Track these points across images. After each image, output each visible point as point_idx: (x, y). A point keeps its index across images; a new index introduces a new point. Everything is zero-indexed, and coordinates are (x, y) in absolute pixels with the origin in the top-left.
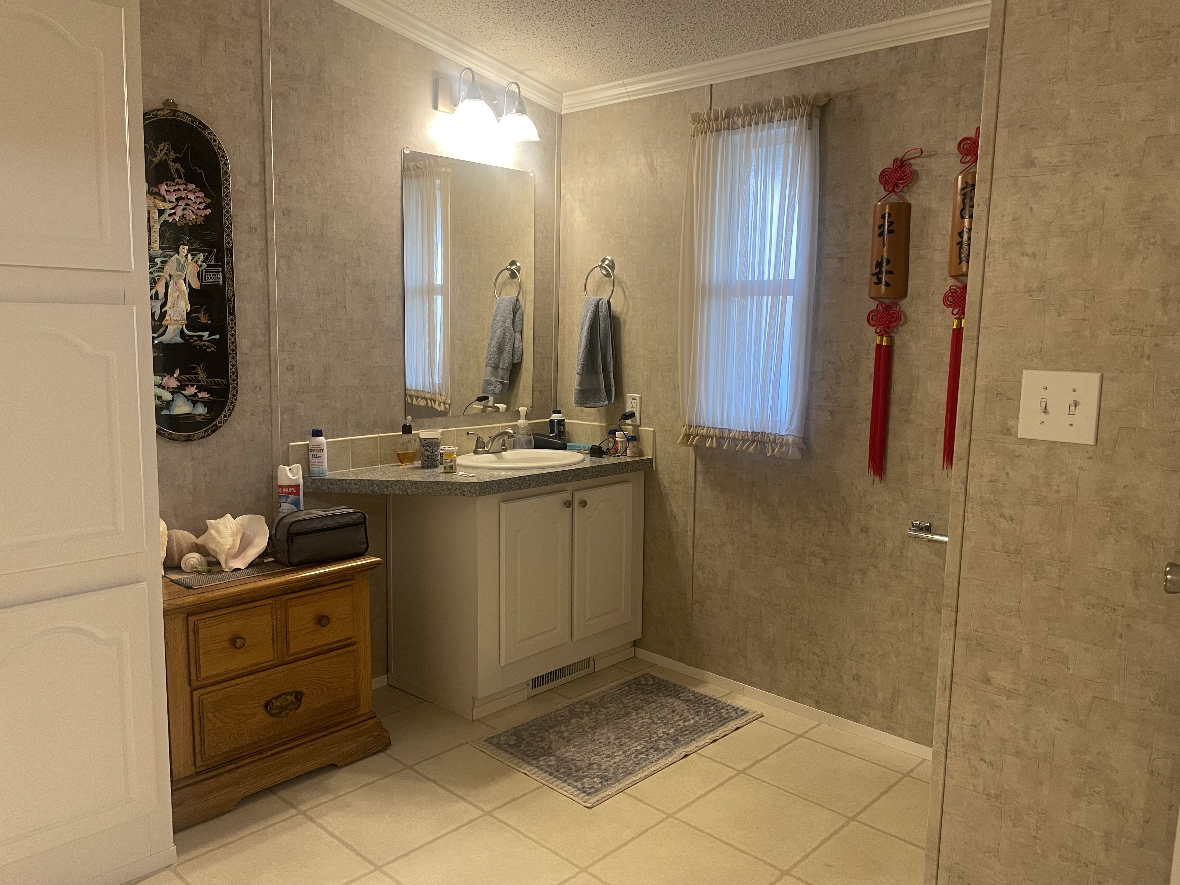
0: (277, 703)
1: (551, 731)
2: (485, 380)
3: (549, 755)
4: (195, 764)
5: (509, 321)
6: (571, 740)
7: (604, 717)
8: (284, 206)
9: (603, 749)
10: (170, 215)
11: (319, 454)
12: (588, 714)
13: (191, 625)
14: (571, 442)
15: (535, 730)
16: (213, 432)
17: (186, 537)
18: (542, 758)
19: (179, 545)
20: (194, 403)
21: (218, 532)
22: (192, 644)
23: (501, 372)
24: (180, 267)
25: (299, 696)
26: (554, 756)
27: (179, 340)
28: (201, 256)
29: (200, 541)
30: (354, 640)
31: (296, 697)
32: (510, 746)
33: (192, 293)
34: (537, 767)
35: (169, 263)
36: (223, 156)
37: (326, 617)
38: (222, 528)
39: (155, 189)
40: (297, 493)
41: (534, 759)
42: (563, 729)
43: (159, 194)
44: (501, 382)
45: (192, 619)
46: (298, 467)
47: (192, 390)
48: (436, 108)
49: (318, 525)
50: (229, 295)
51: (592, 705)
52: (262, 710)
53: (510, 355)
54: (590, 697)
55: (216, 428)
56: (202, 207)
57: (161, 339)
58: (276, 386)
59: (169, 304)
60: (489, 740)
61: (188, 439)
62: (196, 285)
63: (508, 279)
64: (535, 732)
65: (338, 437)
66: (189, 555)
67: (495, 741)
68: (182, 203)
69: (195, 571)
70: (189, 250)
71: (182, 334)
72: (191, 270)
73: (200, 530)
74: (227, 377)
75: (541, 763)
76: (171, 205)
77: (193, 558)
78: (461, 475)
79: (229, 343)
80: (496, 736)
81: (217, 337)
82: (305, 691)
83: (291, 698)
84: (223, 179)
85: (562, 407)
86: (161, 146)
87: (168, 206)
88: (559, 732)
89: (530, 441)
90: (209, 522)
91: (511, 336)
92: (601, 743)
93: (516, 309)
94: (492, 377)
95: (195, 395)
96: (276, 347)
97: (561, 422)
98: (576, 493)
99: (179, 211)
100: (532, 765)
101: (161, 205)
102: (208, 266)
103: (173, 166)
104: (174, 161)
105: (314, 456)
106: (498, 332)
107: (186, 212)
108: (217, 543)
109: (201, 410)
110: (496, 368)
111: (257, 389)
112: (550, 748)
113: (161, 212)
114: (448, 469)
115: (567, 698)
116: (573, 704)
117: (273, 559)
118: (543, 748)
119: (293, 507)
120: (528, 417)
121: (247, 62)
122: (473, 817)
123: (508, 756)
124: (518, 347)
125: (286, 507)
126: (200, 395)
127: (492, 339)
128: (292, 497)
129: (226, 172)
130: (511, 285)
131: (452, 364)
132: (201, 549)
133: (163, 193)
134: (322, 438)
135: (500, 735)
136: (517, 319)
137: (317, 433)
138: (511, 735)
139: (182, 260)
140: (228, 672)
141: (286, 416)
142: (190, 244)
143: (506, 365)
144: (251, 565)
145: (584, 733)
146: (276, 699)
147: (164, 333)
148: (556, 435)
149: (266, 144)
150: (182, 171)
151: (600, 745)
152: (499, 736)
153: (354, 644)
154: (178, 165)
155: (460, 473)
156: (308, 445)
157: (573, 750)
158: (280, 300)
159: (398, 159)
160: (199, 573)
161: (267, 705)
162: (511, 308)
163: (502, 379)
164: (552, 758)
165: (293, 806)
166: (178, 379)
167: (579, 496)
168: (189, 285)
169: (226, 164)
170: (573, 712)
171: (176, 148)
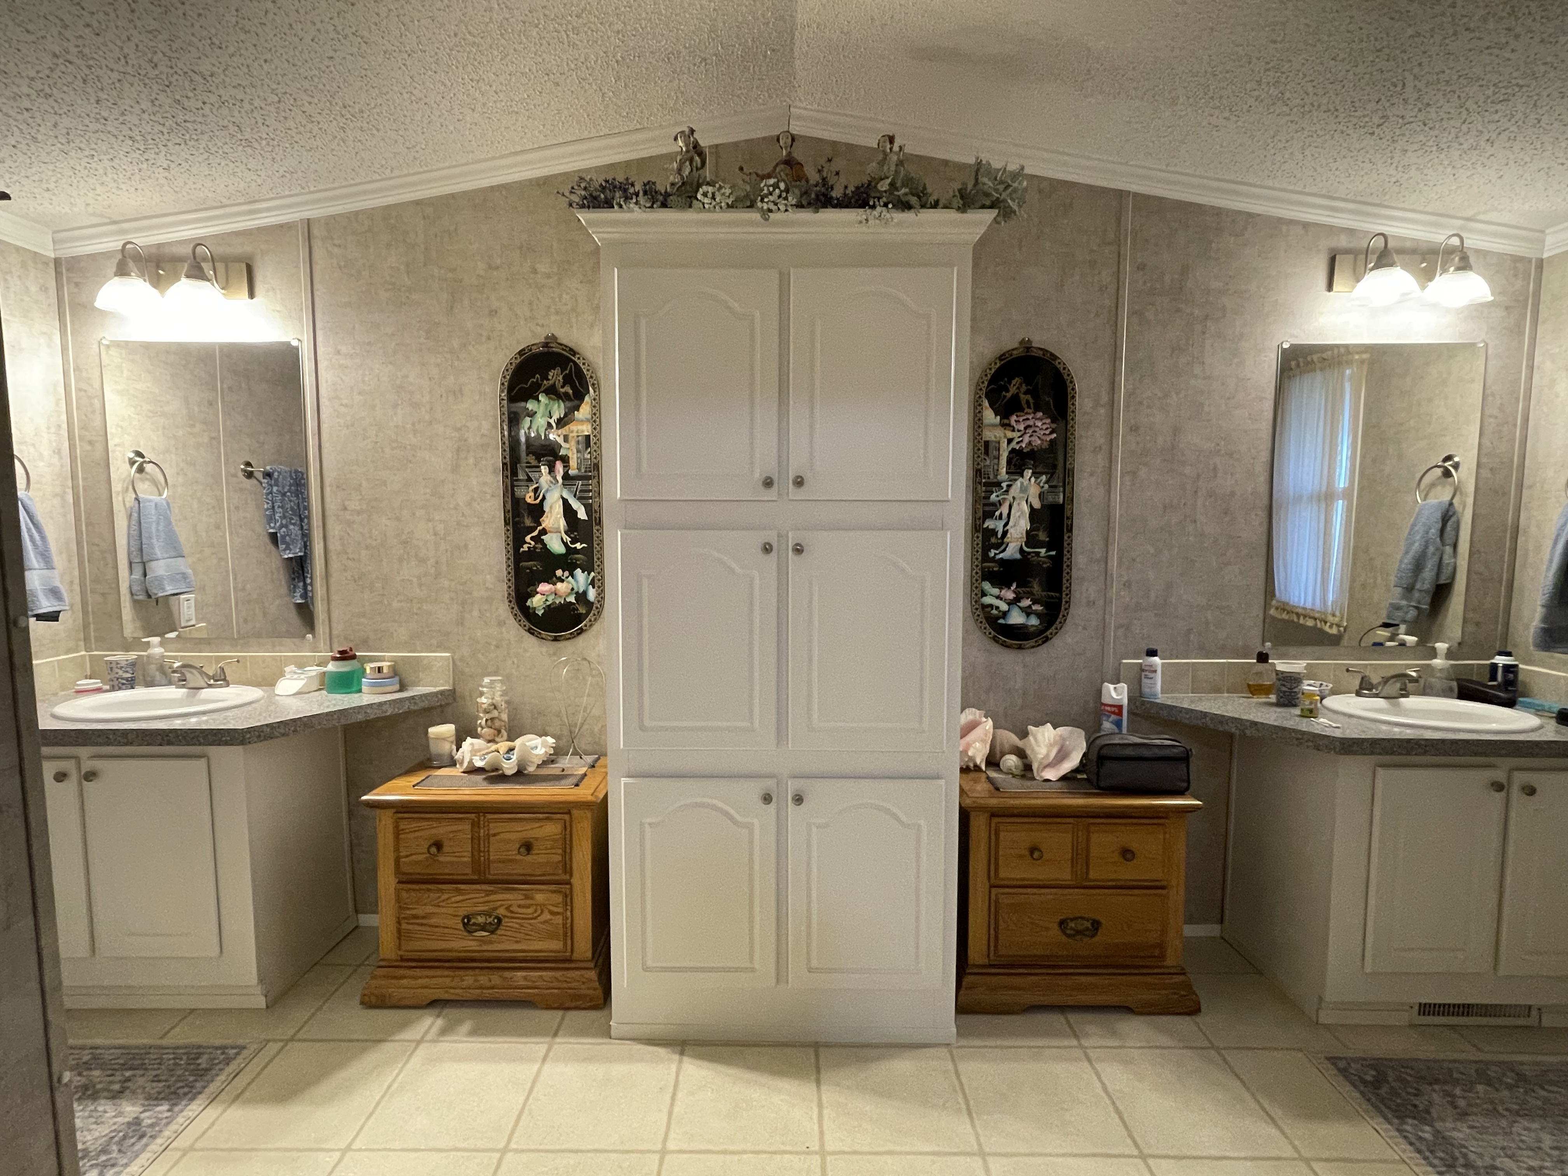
0: (1072, 925)
1: (1436, 1087)
2: (1391, 604)
3: (1424, 1121)
4: (988, 956)
5: (1434, 531)
6: (1467, 1114)
7: (1539, 1103)
8: (1133, 422)
9: (1525, 1153)
10: (1018, 443)
11: (1151, 675)
12: (1510, 1087)
13: (993, 825)
14: (1527, 696)
15: (1411, 1076)
16: (1044, 642)
17: (1010, 738)
18: (1410, 1121)
19: (1002, 745)
20: (1028, 615)
21: (1036, 739)
22: (993, 844)
23: (1417, 595)
24: (1024, 489)
25: (1096, 925)
26: (1432, 1126)
27: (1018, 556)
28: (1044, 478)
29: (1020, 743)
30: (1164, 883)
31: (1092, 924)
32: (1364, 1082)
33: (1033, 511)
34: (1398, 1130)
35: (1014, 487)
36: (1071, 382)
37: (1133, 852)
38: (1040, 737)
39: (1006, 421)
40: (1120, 713)
41: (1398, 1117)
42: (1458, 1091)
43: (1009, 425)
44: (1416, 608)
45: (995, 820)
46: (1124, 687)
47: (1026, 603)
48: (1330, 287)
49: (1129, 752)
50: (1067, 513)
51: (1521, 1078)
52: (1056, 926)
53: (1433, 573)
54: (1522, 1063)
55: (1047, 639)
56: (1047, 432)
57: (1001, 556)
58: (1111, 602)
59: (1011, 523)
60: (1333, 1060)
61: (1020, 647)
62: (1037, 505)
63: (1439, 478)
64: (1409, 1078)
65: (1177, 658)
66: (1008, 757)
67: (1342, 1064)
68: (1030, 431)
69: (1009, 773)
70: (1033, 473)
71: (1021, 550)
72: (1034, 491)
73: (1024, 734)
74: (1061, 592)
75: (1408, 1128)
76: (1019, 434)
77: (1011, 761)
78: (1322, 724)
79: (1065, 559)
80: (1345, 1058)
81: (1054, 553)
82: (1103, 921)
83: (1088, 925)
84: (1070, 403)
85: (1515, 646)
86: (1014, 382)
87: (1015, 435)
88: (1447, 1094)
89: (1451, 689)
90: (1030, 728)
91: (1437, 549)
92: (1522, 1141)
93: (1448, 516)
94: (1402, 599)
95: (1030, 607)
96: (1114, 562)
97: (1508, 668)
98: (1515, 773)
99: (1026, 439)
100: (1390, 1123)
101: (1010, 434)
102: (1050, 487)
103: (1024, 398)
104: (1025, 393)
105: (1146, 677)
106: (1417, 544)
107: (1033, 439)
108: (1033, 750)
109: (1034, 621)
110: (1409, 589)
111: (1091, 604)
112: (1428, 1112)
113: (1010, 441)
114: (1307, 713)
115: (1479, 1050)
116: (1487, 1063)
117: (1085, 776)
118: (1415, 1106)
119: (1114, 727)
120: (1450, 655)
121: (1102, 289)
122: (1284, 1155)
123: (1358, 1095)
124: (1448, 564)
125: (1107, 726)
126: (1034, 608)
127: (1407, 553)
128: (1113, 717)
129: (1073, 397)
130: (1444, 486)
131: (1353, 580)
132: (1021, 753)
133: (1013, 423)
134: (1156, 660)
135: (1352, 1059)
136: (1448, 528)
137: (1152, 653)
138: (1368, 1066)
139: (1026, 482)
140: (1023, 879)
141: (1120, 632)
142: (1035, 467)
143: (1427, 586)
144: (1064, 778)
145: (1494, 1113)
146: (1072, 920)
147: (1004, 550)
148: (1499, 685)
149: (1117, 363)
150: (1031, 401)
151: (1521, 1144)
152: (1349, 1061)
153: (1163, 888)
154: (1029, 397)
155: (1322, 720)
156: (1141, 664)
157: (1468, 1131)
158: (1121, 516)
159: (1273, 356)
160: (1014, 776)
161: (1062, 923)
162: (1439, 515)
163: (1419, 602)
164: (1427, 1128)
165: (1076, 1036)
166: (1014, 592)
167: (1520, 778)
168: (1031, 506)
169: (1073, 389)
170: (1482, 1075)
171: (1028, 381)
